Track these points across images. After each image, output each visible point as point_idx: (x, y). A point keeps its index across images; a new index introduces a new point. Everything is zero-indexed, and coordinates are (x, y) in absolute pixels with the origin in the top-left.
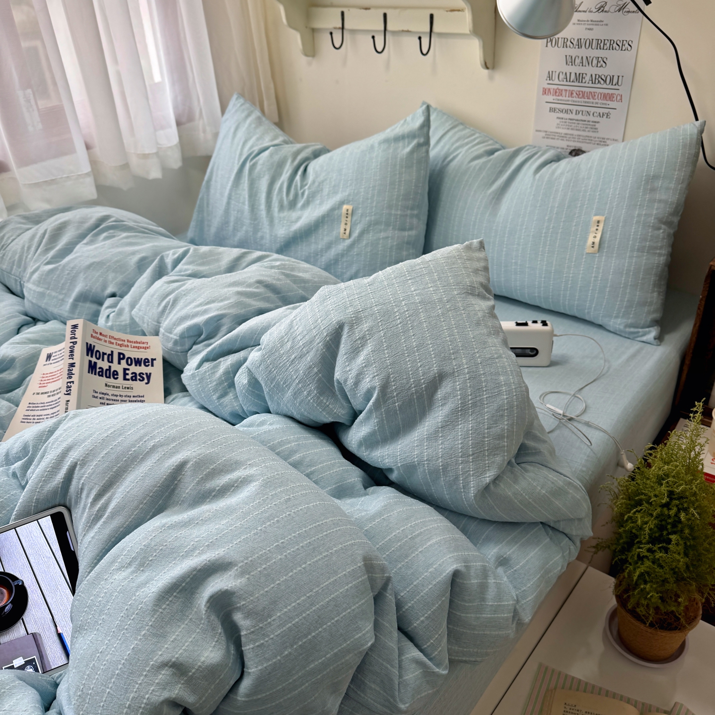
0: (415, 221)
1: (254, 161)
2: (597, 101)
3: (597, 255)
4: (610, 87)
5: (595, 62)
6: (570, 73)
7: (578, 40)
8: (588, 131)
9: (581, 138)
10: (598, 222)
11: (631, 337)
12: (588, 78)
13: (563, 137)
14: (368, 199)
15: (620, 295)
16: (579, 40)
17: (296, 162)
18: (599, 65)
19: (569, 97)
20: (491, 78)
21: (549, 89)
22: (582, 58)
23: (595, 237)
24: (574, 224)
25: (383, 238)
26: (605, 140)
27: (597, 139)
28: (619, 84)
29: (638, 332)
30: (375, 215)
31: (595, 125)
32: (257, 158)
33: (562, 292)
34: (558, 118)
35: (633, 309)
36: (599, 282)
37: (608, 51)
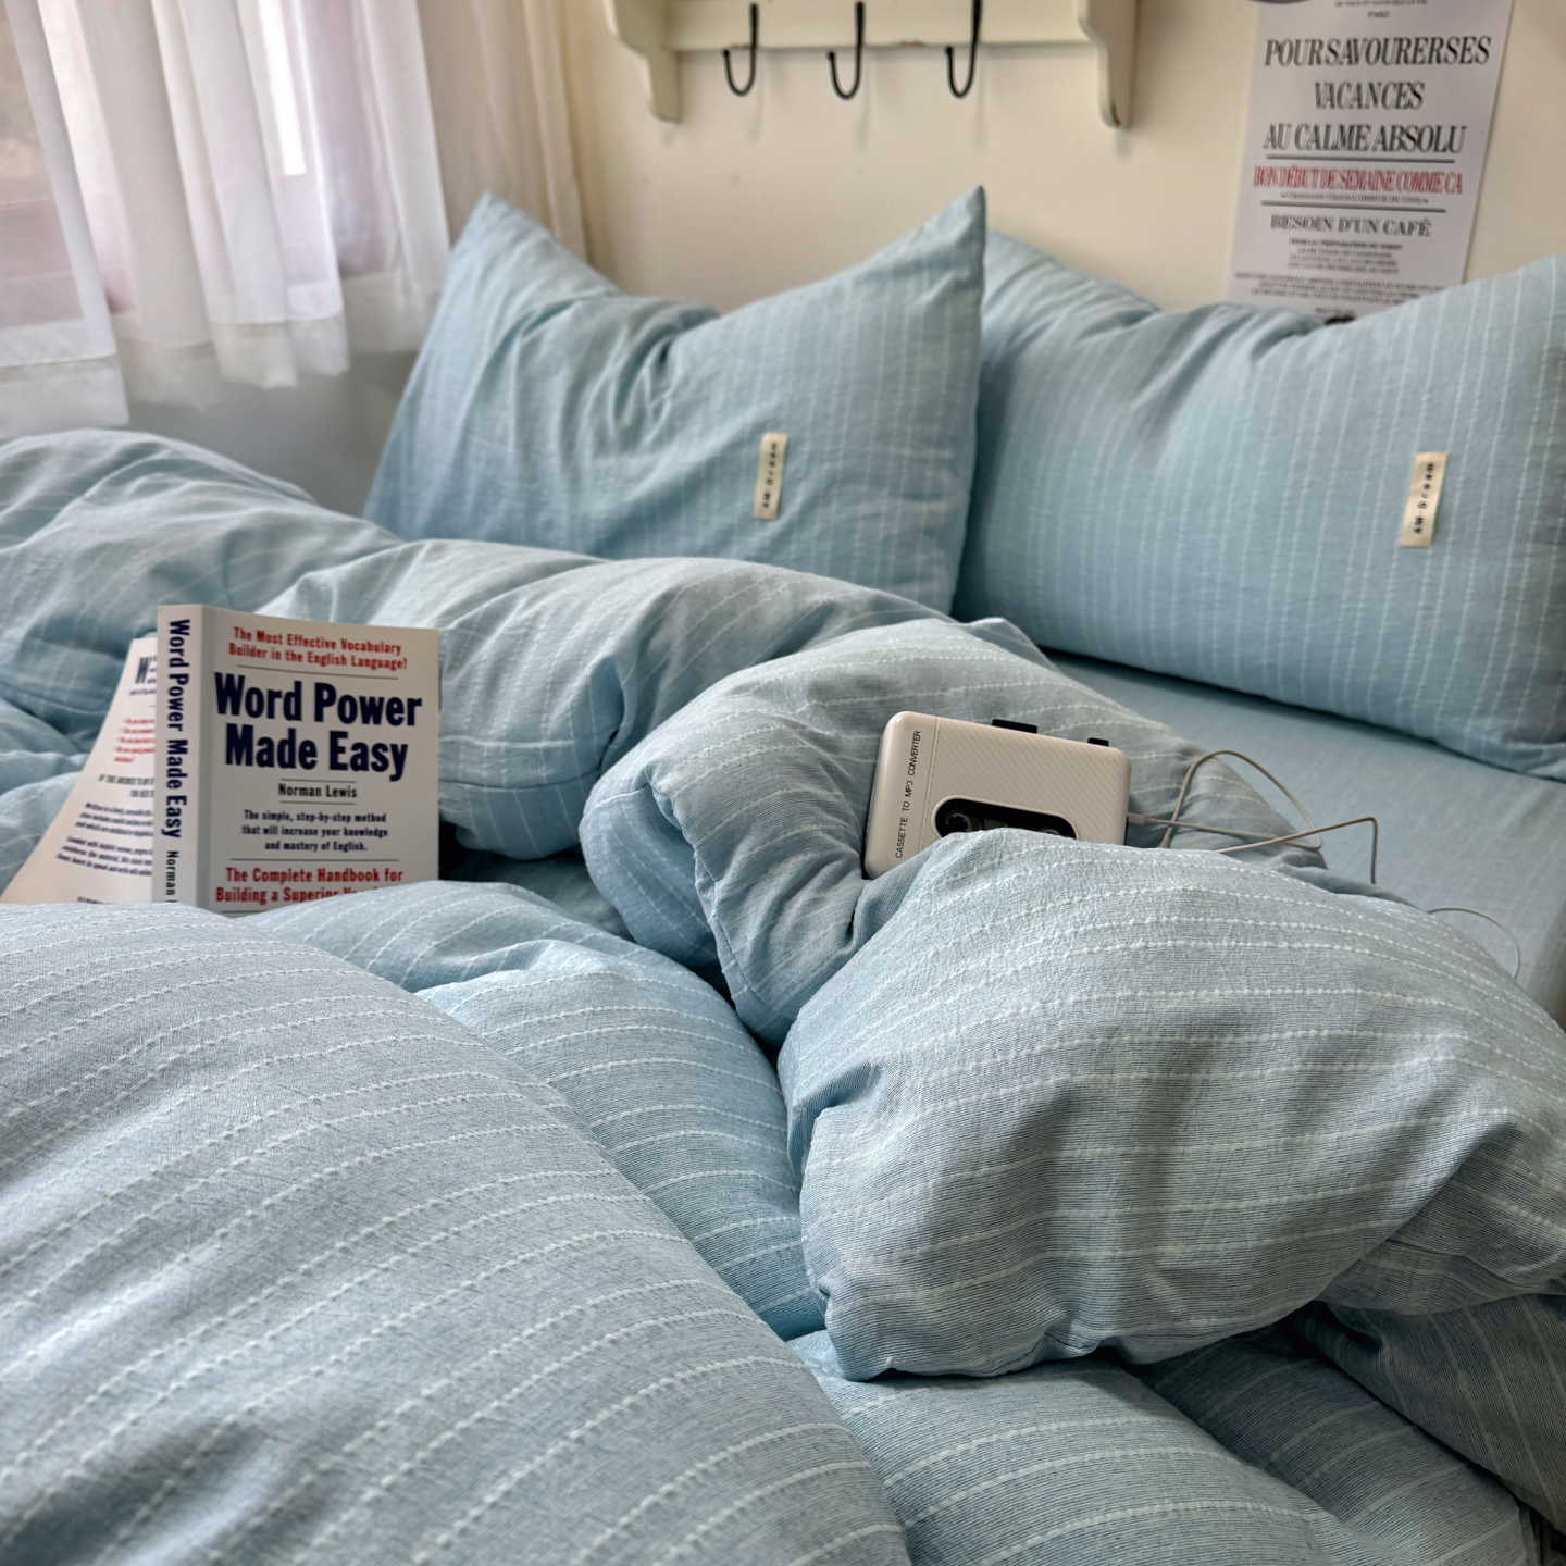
0: (945, 477)
1: (534, 333)
2: (1395, 193)
3: (1430, 552)
4: (1431, 155)
5: (1392, 95)
6: (1328, 128)
7: (1349, 44)
8: (1373, 270)
9: (1352, 287)
10: (1430, 467)
11: (1518, 766)
12: (1372, 137)
14: (826, 417)
15: (1492, 655)
16: (1352, 44)
17: (641, 336)
18: (1403, 102)
19: (1323, 186)
20: (1123, 150)
21: (1272, 172)
22: (1359, 87)
23: (1423, 505)
24: (1366, 474)
25: (865, 517)
26: (1417, 291)
27: (1393, 290)
28: (1455, 147)
29: (1538, 753)
30: (845, 456)
31: (1389, 255)
32: (540, 329)
33: (1336, 652)
34: (1294, 241)
35: (1527, 692)
36: (1436, 620)
37: (1426, 66)
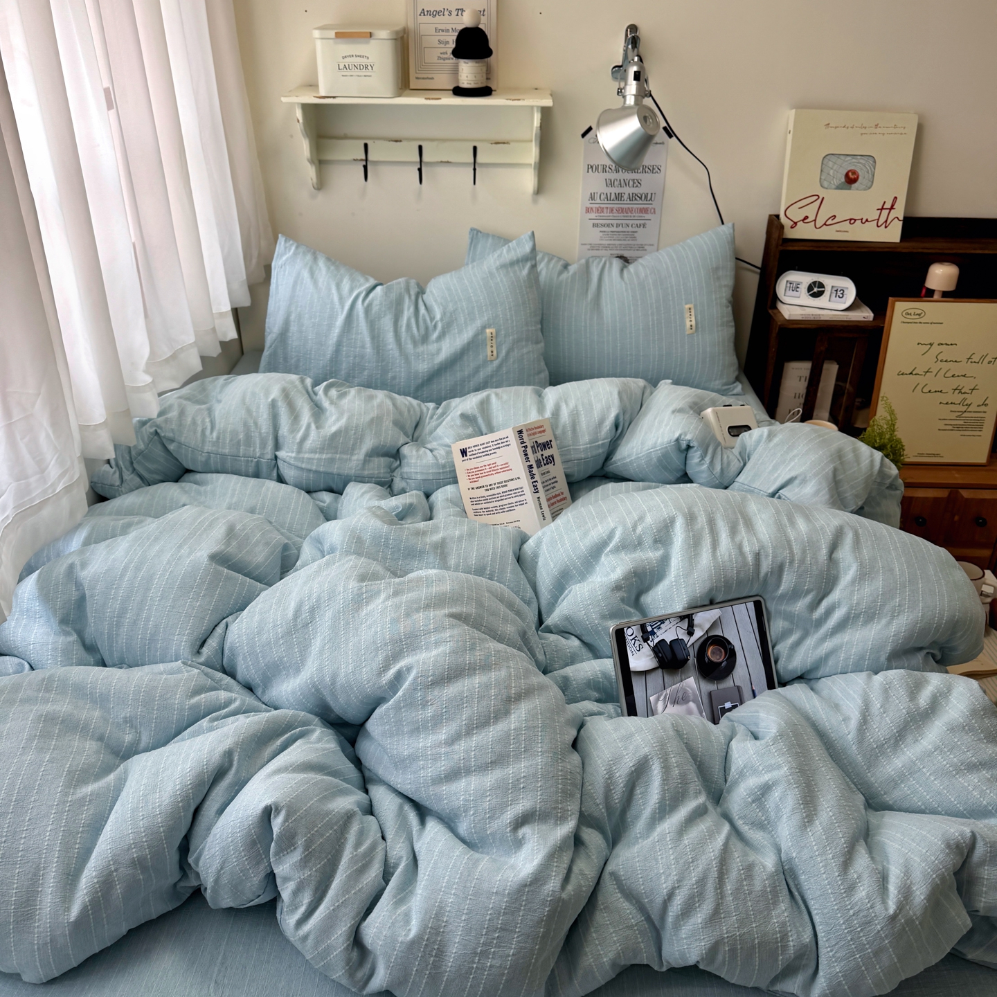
3: (696, 334)
4: (645, 202)
5: (631, 183)
6: (611, 194)
9: (623, 246)
10: (690, 309)
12: (626, 197)
13: (606, 247)
14: (508, 320)
15: (716, 362)
17: (413, 297)
18: (635, 186)
19: (610, 213)
21: (592, 208)
22: (620, 180)
23: (691, 321)
24: (672, 314)
25: (526, 353)
27: (636, 246)
29: (730, 388)
30: (516, 333)
31: (634, 235)
34: (601, 231)
35: (725, 371)
37: (641, 174)
